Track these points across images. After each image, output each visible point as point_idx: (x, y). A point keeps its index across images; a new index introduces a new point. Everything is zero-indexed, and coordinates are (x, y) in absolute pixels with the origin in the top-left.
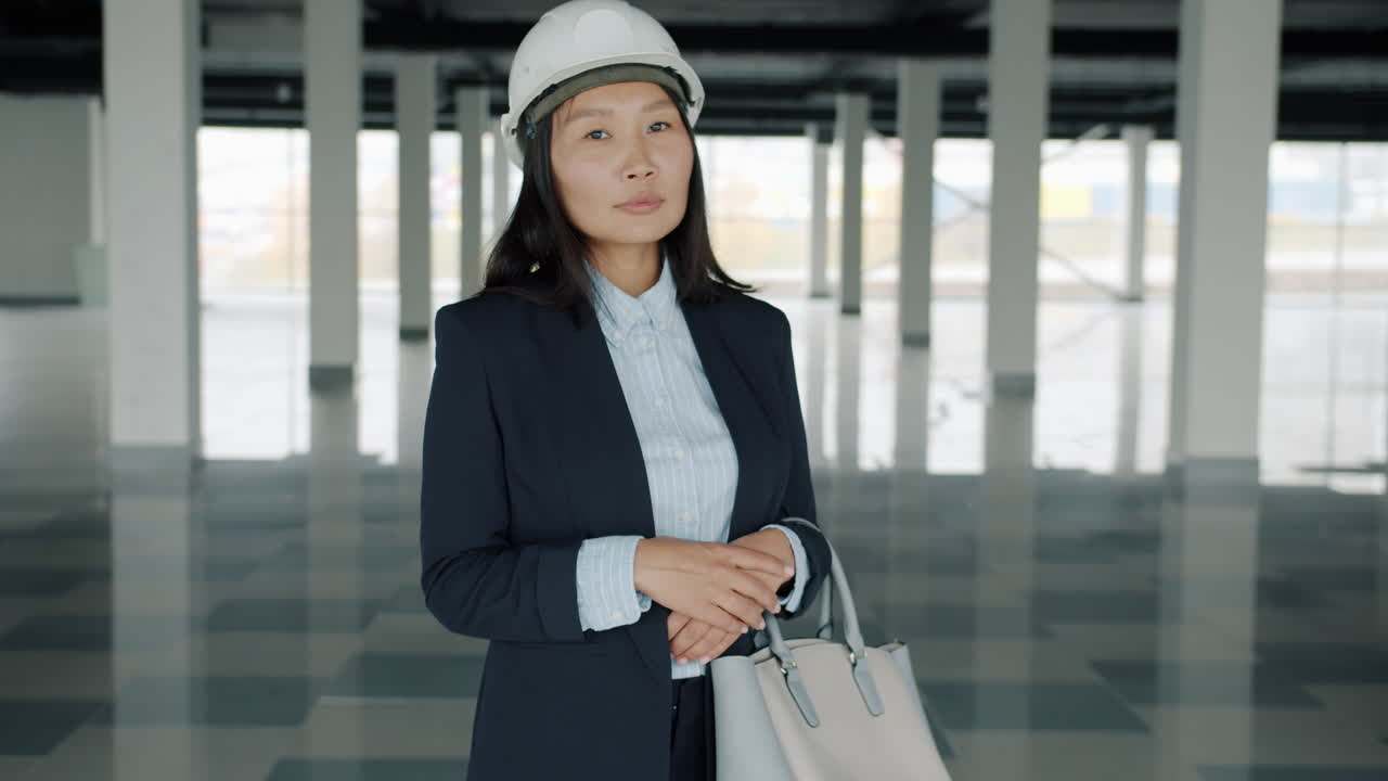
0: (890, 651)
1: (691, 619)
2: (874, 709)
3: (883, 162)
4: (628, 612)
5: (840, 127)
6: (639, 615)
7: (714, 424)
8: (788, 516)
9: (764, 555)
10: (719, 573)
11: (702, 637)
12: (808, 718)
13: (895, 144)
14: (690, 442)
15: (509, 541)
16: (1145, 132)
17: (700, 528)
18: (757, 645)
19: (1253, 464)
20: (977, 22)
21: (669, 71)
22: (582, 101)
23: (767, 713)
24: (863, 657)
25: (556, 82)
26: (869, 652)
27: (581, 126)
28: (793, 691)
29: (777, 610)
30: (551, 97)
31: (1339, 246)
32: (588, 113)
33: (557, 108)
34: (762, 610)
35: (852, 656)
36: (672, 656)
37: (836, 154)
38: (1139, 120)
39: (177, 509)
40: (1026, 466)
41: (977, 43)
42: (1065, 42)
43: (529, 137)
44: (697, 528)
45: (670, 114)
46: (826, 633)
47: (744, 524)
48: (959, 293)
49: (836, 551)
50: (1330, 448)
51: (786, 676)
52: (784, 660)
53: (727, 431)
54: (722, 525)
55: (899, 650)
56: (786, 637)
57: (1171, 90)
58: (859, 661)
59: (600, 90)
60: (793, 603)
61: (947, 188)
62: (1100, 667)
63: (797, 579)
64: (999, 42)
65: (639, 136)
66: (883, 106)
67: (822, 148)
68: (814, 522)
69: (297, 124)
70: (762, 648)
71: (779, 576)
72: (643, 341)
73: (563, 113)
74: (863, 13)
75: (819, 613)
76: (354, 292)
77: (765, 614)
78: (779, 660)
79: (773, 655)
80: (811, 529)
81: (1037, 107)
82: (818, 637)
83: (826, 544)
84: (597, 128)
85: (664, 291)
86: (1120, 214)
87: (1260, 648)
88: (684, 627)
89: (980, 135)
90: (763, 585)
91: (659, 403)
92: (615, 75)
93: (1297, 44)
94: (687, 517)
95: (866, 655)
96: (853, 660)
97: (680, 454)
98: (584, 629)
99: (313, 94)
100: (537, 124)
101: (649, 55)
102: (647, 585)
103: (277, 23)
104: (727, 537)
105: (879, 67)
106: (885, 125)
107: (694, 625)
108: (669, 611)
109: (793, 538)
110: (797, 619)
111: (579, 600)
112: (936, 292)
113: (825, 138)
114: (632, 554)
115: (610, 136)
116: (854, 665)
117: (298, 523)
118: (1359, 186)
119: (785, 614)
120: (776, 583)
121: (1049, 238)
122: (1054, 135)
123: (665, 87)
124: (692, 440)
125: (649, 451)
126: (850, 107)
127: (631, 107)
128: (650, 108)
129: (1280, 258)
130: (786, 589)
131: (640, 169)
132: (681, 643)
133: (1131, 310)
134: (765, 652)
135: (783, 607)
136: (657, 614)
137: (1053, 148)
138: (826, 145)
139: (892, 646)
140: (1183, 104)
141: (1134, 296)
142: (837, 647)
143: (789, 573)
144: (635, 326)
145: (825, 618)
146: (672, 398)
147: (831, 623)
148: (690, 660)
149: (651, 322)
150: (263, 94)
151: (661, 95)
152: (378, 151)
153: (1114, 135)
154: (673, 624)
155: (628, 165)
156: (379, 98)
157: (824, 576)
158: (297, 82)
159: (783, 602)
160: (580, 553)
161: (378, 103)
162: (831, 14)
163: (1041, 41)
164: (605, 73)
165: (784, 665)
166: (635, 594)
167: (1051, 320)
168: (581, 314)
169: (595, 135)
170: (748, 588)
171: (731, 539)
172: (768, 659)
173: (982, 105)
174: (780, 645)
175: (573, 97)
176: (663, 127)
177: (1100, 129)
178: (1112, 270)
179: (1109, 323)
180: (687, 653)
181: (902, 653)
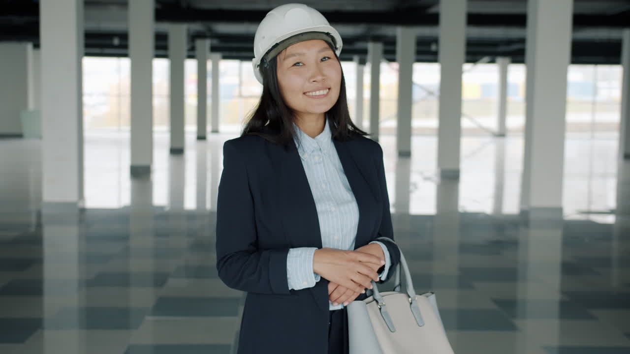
0: (427, 297)
1: (339, 285)
2: (420, 323)
3: (389, 73)
4: (310, 282)
5: (370, 57)
6: (315, 283)
7: (348, 196)
8: (381, 236)
9: (371, 255)
10: (352, 264)
11: (344, 293)
12: (390, 328)
13: (395, 66)
14: (337, 204)
15: (256, 247)
16: (507, 60)
17: (342, 243)
18: (368, 295)
19: (560, 210)
20: (433, 10)
21: (328, 34)
22: (291, 50)
23: (372, 326)
24: (415, 299)
25: (278, 42)
26: (418, 297)
27: (291, 61)
28: (383, 315)
29: (378, 280)
30: (276, 49)
31: (594, 111)
32: (293, 55)
33: (279, 53)
34: (371, 280)
35: (410, 299)
36: (330, 302)
37: (367, 69)
38: (504, 54)
39: (73, 231)
40: (456, 211)
41: (434, 20)
42: (474, 19)
43: (265, 68)
44: (340, 243)
45: (330, 53)
46: (398, 289)
47: (361, 241)
48: (424, 132)
49: (403, 253)
50: (590, 202)
51: (380, 309)
52: (379, 302)
53: (354, 199)
54: (352, 241)
55: (431, 296)
56: (380, 291)
57: (523, 41)
58: (413, 302)
59: (299, 44)
60: (384, 276)
61: (418, 85)
62: (496, 302)
63: (386, 266)
64: (443, 19)
65: (317, 64)
66: (389, 48)
67: (361, 67)
68: (392, 239)
69: (125, 55)
70: (369, 297)
71: (379, 265)
72: (317, 158)
73: (282, 56)
74: (381, 6)
75: (395, 280)
76: (151, 132)
77: (372, 281)
78: (377, 302)
79: (375, 299)
80: (392, 243)
81: (461, 49)
82: (394, 290)
83: (399, 250)
84: (298, 61)
85: (326, 135)
86: (495, 97)
87: (563, 292)
88: (336, 288)
89: (435, 61)
90: (371, 269)
91: (324, 186)
92: (305, 37)
93: (580, 21)
94: (336, 238)
95: (416, 299)
96: (410, 302)
97: (333, 209)
98: (290, 289)
99: (132, 42)
100: (270, 62)
101: (318, 28)
102: (318, 270)
103: (114, 10)
104: (353, 248)
105: (388, 30)
106: (390, 57)
107: (339, 287)
108: (328, 282)
109: (384, 247)
110: (385, 284)
111: (288, 276)
112: (414, 132)
113: (362, 62)
114: (312, 257)
115: (304, 65)
116: (411, 303)
117: (124, 238)
118: (601, 84)
119: (381, 282)
120: (377, 268)
121: (466, 108)
122: (468, 61)
123: (326, 42)
124: (340, 203)
125: (319, 208)
126: (374, 48)
127: (312, 51)
128: (320, 52)
129: (572, 117)
130: (381, 270)
131: (319, 78)
132: (335, 296)
133: (501, 140)
134: (370, 298)
135: (380, 278)
136: (323, 283)
137: (467, 67)
138: (363, 65)
139: (427, 294)
140: (529, 47)
141: (501, 134)
142: (403, 296)
143: (383, 263)
144: (313, 152)
145: (397, 282)
146: (330, 184)
147: (400, 285)
148: (339, 304)
149: (320, 149)
150: (107, 42)
151: (326, 45)
152: (161, 67)
153: (492, 61)
154: (331, 288)
155: (313, 77)
156: (162, 43)
157: (397, 263)
158: (124, 37)
159: (380, 276)
160: (288, 255)
161: (161, 46)
162: (367, 6)
163: (463, 19)
164: (300, 37)
165: (379, 304)
166: (313, 274)
167: (467, 144)
168: (289, 147)
169: (296, 64)
170: (364, 271)
171: (356, 248)
172: (372, 301)
173: (433, 48)
174: (378, 295)
175: (286, 48)
176: (327, 58)
177: (486, 59)
178: (491, 122)
179: (490, 146)
180: (338, 300)
181: (433, 298)
